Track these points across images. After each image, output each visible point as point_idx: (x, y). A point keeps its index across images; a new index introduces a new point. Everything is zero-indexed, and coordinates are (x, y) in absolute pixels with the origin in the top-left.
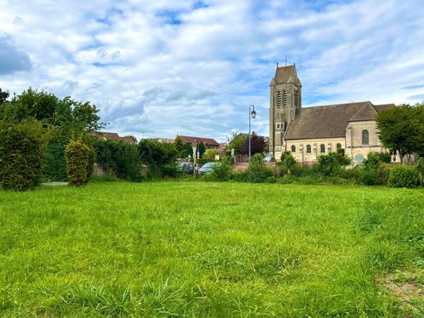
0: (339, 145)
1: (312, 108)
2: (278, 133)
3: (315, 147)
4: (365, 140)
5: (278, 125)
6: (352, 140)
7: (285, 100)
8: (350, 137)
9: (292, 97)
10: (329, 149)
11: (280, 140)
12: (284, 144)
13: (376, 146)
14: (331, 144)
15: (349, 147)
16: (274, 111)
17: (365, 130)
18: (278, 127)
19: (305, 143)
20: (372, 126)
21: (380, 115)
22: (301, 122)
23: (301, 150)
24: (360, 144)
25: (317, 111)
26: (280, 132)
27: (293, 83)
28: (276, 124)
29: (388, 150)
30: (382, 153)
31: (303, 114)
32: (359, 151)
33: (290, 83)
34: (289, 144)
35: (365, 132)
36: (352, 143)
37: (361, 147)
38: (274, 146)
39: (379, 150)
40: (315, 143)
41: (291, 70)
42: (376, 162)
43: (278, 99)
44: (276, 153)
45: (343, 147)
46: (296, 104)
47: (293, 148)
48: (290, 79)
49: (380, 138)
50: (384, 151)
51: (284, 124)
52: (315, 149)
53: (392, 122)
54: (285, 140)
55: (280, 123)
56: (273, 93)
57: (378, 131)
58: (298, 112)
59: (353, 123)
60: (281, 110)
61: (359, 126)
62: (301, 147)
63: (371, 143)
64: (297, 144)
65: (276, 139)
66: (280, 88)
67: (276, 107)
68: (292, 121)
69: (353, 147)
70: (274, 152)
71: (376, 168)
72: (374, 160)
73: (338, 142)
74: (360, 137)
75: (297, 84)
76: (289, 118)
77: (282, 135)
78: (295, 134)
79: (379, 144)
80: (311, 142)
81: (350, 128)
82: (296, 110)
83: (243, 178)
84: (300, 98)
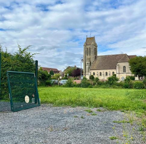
0: (113, 73)
1: (102, 56)
2: (87, 67)
3: (103, 73)
4: (124, 71)
5: (87, 63)
6: (119, 70)
7: (90, 52)
8: (118, 69)
9: (93, 51)
10: (109, 74)
11: (88, 70)
12: (90, 72)
13: (129, 73)
14: (110, 72)
15: (118, 73)
16: (85, 57)
17: (124, 66)
18: (87, 64)
19: (99, 71)
20: (127, 65)
21: (130, 60)
22: (97, 62)
23: (97, 74)
24: (122, 72)
25: (104, 57)
26: (88, 66)
27: (94, 45)
28: (86, 63)
29: (134, 75)
30: (131, 76)
31: (98, 58)
32: (122, 75)
33: (92, 45)
34: (92, 72)
35: (124, 67)
36: (119, 72)
37: (123, 73)
38: (85, 72)
39: (130, 75)
40: (103, 72)
41: (93, 39)
42: (129, 80)
43: (87, 52)
44: (86, 75)
45: (115, 73)
46: (95, 54)
47: (94, 73)
48: (93, 43)
49: (131, 70)
50: (132, 75)
51: (90, 63)
52: (103, 74)
53: (135, 63)
54: (91, 70)
55: (88, 63)
56: (85, 49)
57: (130, 67)
58: (96, 57)
59: (119, 63)
60: (89, 57)
61: (122, 65)
62: (97, 73)
63: (127, 72)
64: (96, 72)
65: (86, 69)
66: (88, 47)
67: (86, 55)
68: (93, 62)
69: (119, 73)
70: (85, 75)
71: (129, 82)
72: (128, 79)
73: (113, 71)
74: (122, 69)
75: (95, 45)
76: (92, 60)
77: (89, 67)
78: (95, 67)
79: (130, 72)
80: (102, 71)
81: (118, 65)
82: (95, 57)
83: (79, 86)
84: (97, 51)
